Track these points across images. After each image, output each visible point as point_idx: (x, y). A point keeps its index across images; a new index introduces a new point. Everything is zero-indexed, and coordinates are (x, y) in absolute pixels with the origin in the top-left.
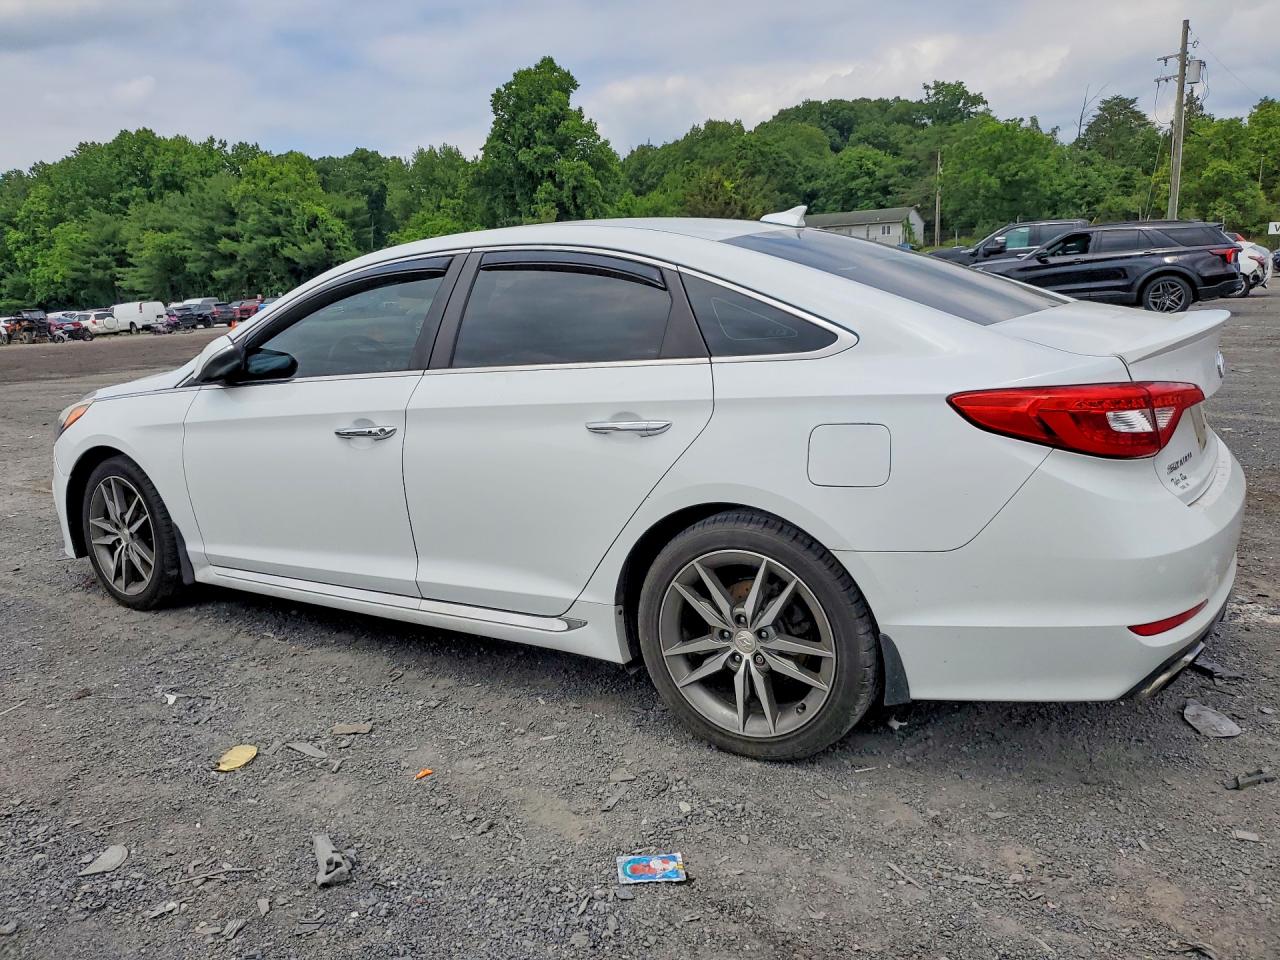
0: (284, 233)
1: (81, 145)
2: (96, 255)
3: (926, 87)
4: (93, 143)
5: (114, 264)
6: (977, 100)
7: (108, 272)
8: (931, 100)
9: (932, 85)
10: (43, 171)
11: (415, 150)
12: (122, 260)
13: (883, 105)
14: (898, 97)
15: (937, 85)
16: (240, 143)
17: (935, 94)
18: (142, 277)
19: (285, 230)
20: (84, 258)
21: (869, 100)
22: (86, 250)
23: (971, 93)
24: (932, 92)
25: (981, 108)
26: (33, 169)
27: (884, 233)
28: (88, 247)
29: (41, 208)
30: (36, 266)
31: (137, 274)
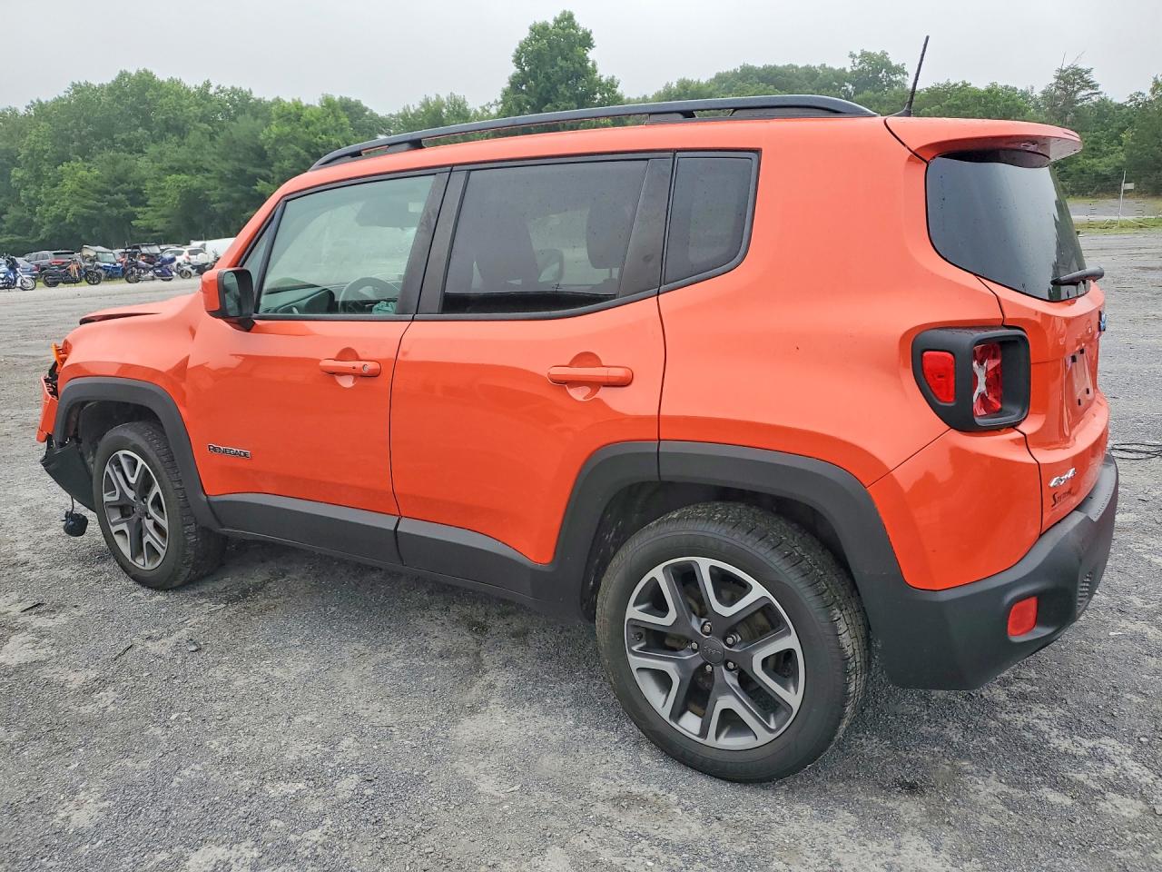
1: (74, 85)
2: (108, 192)
3: (852, 56)
4: (88, 84)
5: (128, 203)
6: (898, 70)
7: (122, 210)
8: (855, 69)
9: (858, 54)
10: (42, 110)
11: (422, 99)
12: (137, 197)
13: (810, 72)
14: (824, 65)
15: (864, 54)
16: (233, 88)
17: (860, 64)
18: (163, 216)
20: (97, 196)
21: (796, 67)
22: (98, 187)
23: (894, 64)
24: (857, 61)
25: (900, 78)
26: (29, 107)
28: (100, 185)
29: (45, 147)
30: (40, 203)
31: (159, 213)
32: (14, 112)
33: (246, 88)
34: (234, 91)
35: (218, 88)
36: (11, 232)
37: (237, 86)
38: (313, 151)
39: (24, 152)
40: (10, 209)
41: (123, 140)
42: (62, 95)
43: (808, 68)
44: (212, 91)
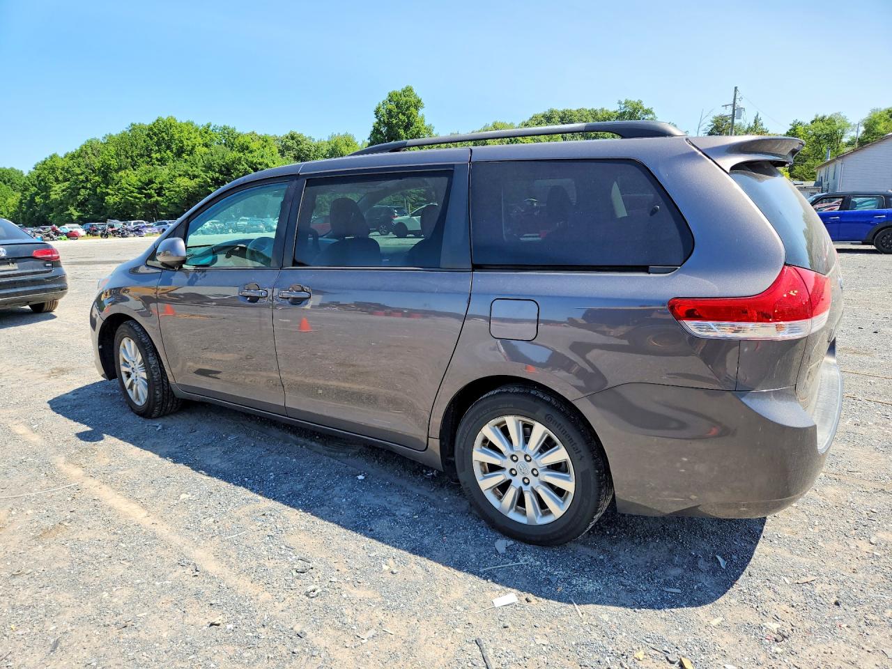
1: (132, 125)
3: (620, 103)
4: (140, 124)
5: (156, 195)
6: (648, 112)
7: (153, 199)
16: (224, 126)
20: (138, 191)
22: (139, 186)
24: (623, 106)
25: (651, 116)
26: (105, 138)
28: (140, 184)
44: (211, 128)
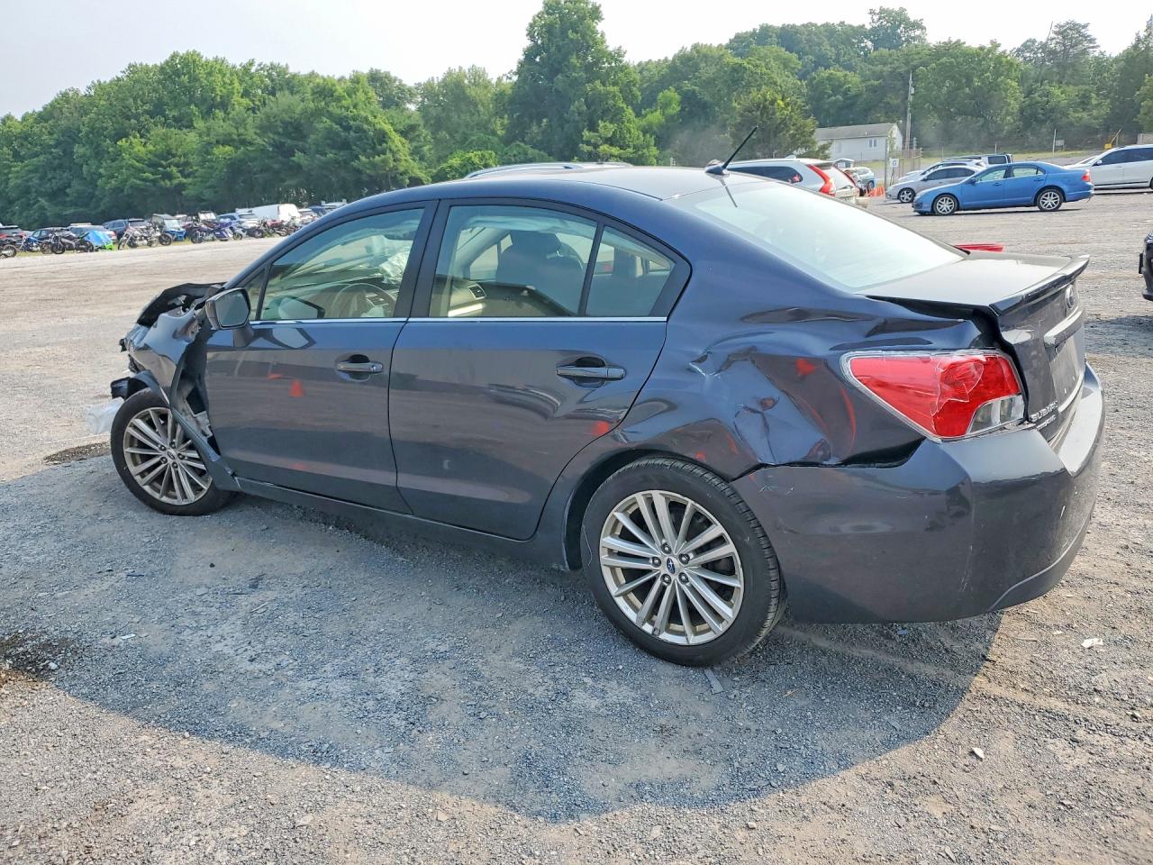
0: (354, 147)
2: (161, 166)
8: (874, 25)
9: (878, 11)
10: (101, 90)
11: (446, 70)
12: (187, 169)
13: (829, 30)
14: (843, 23)
15: (882, 11)
17: (879, 19)
19: (355, 145)
21: (815, 25)
23: (912, 20)
27: (871, 146)
29: (105, 125)
30: (100, 176)
31: (208, 184)
32: (76, 93)
33: (283, 64)
34: (273, 67)
35: (260, 65)
36: (74, 204)
37: (276, 62)
38: (344, 124)
39: (84, 130)
40: (74, 183)
41: (174, 116)
42: (120, 75)
43: (826, 25)
